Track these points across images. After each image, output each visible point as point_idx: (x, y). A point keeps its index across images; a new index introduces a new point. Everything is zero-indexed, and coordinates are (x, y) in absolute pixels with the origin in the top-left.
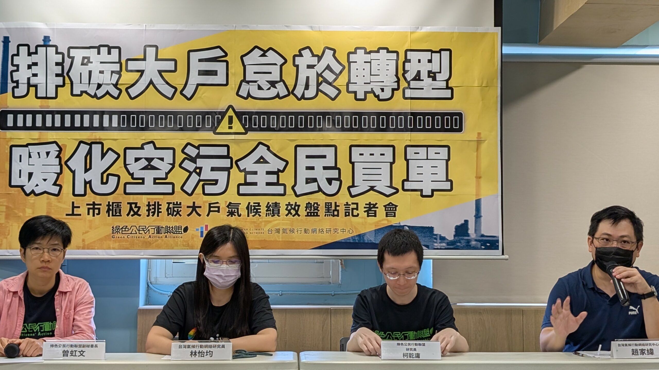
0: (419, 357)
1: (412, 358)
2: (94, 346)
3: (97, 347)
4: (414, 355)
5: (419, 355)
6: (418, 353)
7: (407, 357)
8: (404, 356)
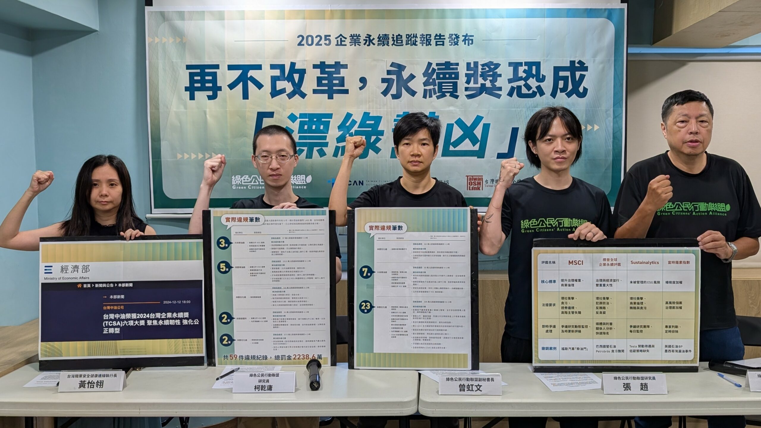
0: (272, 389)
1: (264, 390)
2: (490, 379)
3: (493, 381)
4: (267, 387)
5: (272, 387)
6: (270, 385)
7: (258, 390)
8: (255, 388)
